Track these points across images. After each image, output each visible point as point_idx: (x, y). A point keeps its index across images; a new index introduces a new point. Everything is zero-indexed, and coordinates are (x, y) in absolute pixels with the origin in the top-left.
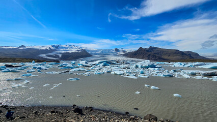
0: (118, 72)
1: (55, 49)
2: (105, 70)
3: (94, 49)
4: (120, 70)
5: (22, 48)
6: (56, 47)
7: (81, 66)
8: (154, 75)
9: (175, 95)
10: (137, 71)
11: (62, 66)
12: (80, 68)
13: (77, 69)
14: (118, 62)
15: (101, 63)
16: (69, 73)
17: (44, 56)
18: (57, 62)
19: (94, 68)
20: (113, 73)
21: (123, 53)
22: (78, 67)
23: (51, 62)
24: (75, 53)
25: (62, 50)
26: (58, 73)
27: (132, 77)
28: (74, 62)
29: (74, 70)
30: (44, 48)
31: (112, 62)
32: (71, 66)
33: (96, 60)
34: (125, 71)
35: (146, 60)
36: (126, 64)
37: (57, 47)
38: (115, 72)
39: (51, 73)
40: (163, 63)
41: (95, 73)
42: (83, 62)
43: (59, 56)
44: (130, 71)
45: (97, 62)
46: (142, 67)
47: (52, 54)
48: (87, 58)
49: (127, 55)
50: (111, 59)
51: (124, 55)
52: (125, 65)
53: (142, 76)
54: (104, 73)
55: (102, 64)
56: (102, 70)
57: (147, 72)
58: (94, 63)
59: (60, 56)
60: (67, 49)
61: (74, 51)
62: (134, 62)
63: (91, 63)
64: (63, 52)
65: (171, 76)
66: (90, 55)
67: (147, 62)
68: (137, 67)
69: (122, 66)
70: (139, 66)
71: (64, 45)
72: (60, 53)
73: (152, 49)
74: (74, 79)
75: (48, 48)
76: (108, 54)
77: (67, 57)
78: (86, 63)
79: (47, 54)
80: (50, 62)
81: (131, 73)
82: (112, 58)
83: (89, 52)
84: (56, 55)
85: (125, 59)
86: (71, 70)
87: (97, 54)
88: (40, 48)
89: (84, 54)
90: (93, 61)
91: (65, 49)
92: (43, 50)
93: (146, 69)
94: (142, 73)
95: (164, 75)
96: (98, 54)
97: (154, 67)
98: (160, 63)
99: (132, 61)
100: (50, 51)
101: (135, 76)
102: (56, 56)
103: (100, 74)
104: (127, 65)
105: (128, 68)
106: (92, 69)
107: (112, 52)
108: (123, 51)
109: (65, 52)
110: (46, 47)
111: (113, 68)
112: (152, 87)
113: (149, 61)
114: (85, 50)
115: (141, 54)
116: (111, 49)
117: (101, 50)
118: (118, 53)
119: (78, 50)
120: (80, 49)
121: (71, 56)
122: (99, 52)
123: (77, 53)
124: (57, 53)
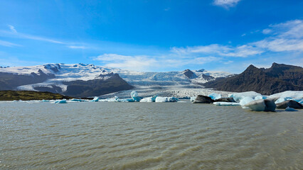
1: (52, 72)
6: (53, 69)
17: (29, 88)
21: (204, 81)
24: (95, 81)
25: (67, 74)
30: (29, 72)
37: (56, 69)
43: (60, 89)
49: (215, 84)
51: (207, 86)
59: (65, 88)
60: (76, 74)
61: (92, 76)
64: (70, 79)
66: (129, 87)
71: (72, 65)
72: (64, 83)
75: (36, 72)
76: (169, 84)
79: (35, 85)
83: (127, 80)
84: (54, 86)
87: (143, 84)
88: (19, 73)
89: (115, 85)
91: (72, 74)
92: (26, 76)
96: (148, 84)
100: (42, 77)
102: (55, 89)
107: (178, 80)
108: (204, 76)
110: (33, 68)
114: (117, 75)
116: (177, 73)
117: (153, 73)
118: (193, 80)
119: (101, 75)
120: (106, 73)
121: (88, 88)
122: (149, 80)
123: (101, 81)
124: (57, 82)
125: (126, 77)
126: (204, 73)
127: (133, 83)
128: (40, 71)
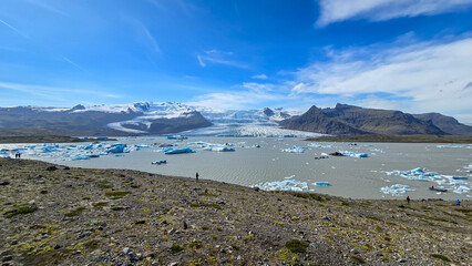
1: (141, 110)
3: (220, 111)
5: (77, 111)
6: (142, 107)
17: (117, 125)
21: (281, 119)
24: (179, 119)
25: (154, 112)
30: (119, 110)
37: (145, 108)
47: (132, 122)
51: (281, 124)
59: (149, 124)
60: (163, 112)
61: (177, 115)
64: (156, 117)
66: (207, 124)
71: (160, 104)
72: (150, 120)
73: (341, 109)
75: (126, 110)
76: (248, 122)
79: (123, 123)
83: (208, 118)
84: (140, 124)
87: (223, 121)
88: (114, 111)
89: (197, 122)
91: (160, 112)
92: (116, 114)
96: (226, 121)
100: (131, 115)
102: (141, 126)
107: (257, 117)
108: (282, 114)
109: (160, 117)
115: (314, 120)
116: (256, 111)
117: (234, 111)
118: (271, 118)
119: (185, 113)
120: (190, 111)
122: (229, 117)
123: (183, 118)
124: (144, 120)
125: (208, 115)
126: (282, 111)
127: (213, 121)
128: (129, 109)
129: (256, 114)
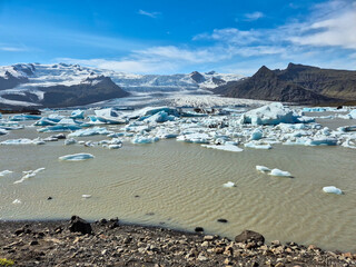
0: (193, 137)
1: (25, 75)
2: (161, 132)
4: (201, 132)
6: (25, 71)
7: (98, 122)
8: (288, 143)
9: (326, 189)
10: (245, 132)
11: (45, 124)
12: (97, 129)
13: (88, 131)
14: (198, 110)
15: (153, 113)
16: (66, 141)
18: (34, 112)
19: (132, 128)
20: (181, 138)
21: (214, 86)
22: (91, 126)
23: (17, 112)
25: (44, 78)
26: (36, 141)
27: (229, 147)
28: (78, 112)
29: (78, 133)
31: (184, 111)
32: (71, 123)
33: (141, 107)
34: (213, 134)
35: (274, 104)
36: (221, 114)
37: (30, 71)
38: (188, 137)
39: (15, 142)
40: (321, 109)
41: (133, 141)
42: (106, 113)
43: (35, 98)
44: (228, 133)
45: (143, 112)
46: (260, 122)
47: (15, 91)
48: (118, 100)
49: (225, 90)
50: (181, 104)
51: (216, 92)
52: (216, 118)
53: (254, 145)
54: (157, 140)
55: (156, 116)
56: (153, 131)
57: (272, 133)
58: (135, 114)
59: (41, 95)
60: (57, 77)
61: (77, 81)
62: (243, 110)
63: (125, 114)
64: (48, 84)
65: (332, 144)
66: (123, 93)
67: (276, 109)
68: (247, 121)
69: (208, 121)
70: (254, 120)
71: (50, 66)
73: (294, 70)
74: (78, 157)
76: (173, 90)
77: (59, 98)
78: (113, 114)
80: (13, 112)
81: (227, 139)
82: (183, 99)
83: (122, 85)
84: (28, 93)
85: (220, 101)
86: (72, 134)
87: (142, 90)
89: (106, 91)
90: (132, 109)
91: (52, 77)
93: (270, 128)
94: (258, 137)
95: (314, 143)
96: (146, 90)
97: (294, 120)
98: (312, 109)
99: (239, 106)
100: (12, 81)
101: (236, 145)
102: (29, 97)
103: (147, 143)
104: (220, 119)
105: (223, 126)
106: (128, 130)
107: (184, 84)
108: (214, 79)
109: (54, 84)
111: (184, 126)
112: (274, 172)
113: (280, 104)
114: (108, 78)
115: (262, 85)
116: (182, 76)
117: (154, 76)
118: (201, 85)
119: (88, 79)
120: (95, 76)
121: (71, 95)
122: (149, 85)
123: (88, 86)
124: (32, 88)
125: (120, 81)
126: (215, 75)
127: (129, 89)
128: (7, 73)
129: (182, 80)
